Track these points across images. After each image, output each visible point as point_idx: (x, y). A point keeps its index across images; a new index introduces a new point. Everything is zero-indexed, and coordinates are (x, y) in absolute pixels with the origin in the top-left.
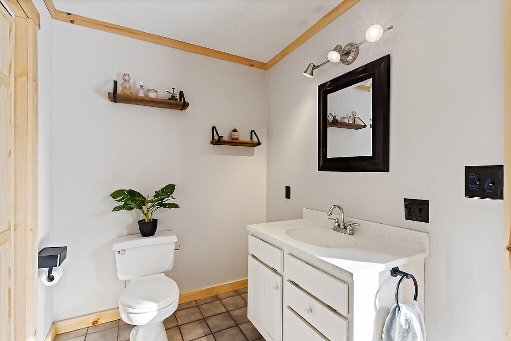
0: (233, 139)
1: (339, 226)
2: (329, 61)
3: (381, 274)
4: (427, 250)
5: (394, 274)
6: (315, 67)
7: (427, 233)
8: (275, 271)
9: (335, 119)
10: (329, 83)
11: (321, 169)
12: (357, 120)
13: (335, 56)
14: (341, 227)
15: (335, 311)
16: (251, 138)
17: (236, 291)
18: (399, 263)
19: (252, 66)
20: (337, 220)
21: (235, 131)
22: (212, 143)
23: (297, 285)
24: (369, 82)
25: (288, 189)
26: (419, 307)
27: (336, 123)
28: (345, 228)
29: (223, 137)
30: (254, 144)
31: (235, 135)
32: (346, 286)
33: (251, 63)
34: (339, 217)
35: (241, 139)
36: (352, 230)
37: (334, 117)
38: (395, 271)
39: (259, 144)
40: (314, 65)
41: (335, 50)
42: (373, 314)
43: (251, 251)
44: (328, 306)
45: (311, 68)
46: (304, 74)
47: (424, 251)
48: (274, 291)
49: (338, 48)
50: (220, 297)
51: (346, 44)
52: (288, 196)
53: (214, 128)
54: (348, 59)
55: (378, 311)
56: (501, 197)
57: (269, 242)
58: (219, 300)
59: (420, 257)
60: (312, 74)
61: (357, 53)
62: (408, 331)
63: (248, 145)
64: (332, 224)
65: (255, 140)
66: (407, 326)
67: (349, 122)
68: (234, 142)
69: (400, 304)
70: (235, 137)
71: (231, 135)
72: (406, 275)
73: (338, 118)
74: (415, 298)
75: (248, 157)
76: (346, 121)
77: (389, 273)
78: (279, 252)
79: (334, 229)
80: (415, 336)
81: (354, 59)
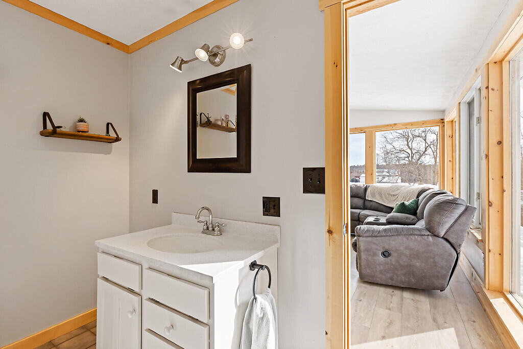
0: (79, 131)
1: (208, 228)
2: (197, 59)
3: (241, 271)
4: (279, 241)
5: (252, 268)
6: (183, 62)
7: (278, 226)
8: (131, 291)
9: (209, 120)
10: (198, 82)
11: (190, 170)
12: (230, 123)
13: (202, 55)
14: (209, 229)
15: (196, 320)
16: (108, 132)
17: (83, 327)
18: (256, 257)
19: (108, 44)
20: (205, 223)
21: (82, 121)
22: (42, 134)
23: (157, 302)
24: (234, 87)
25: (155, 193)
26: (272, 293)
27: (209, 124)
28: (213, 230)
29: (61, 127)
30: (112, 139)
31: (82, 127)
32: (206, 292)
33: (109, 42)
34: (207, 218)
35: (92, 132)
36: (220, 231)
37: (208, 118)
38: (253, 265)
39: (118, 139)
40: (182, 60)
41: (203, 48)
42: (234, 311)
43: (101, 273)
44: (190, 317)
45: (178, 62)
46: (171, 66)
47: (277, 242)
48: (130, 316)
49: (206, 47)
50: (56, 342)
51: (214, 46)
52: (155, 200)
53: (46, 115)
54: (216, 60)
55: (238, 308)
56: (323, 192)
57: (125, 258)
58: (55, 346)
59: (274, 248)
60: (180, 68)
61: (224, 57)
62: (262, 318)
63: (103, 140)
64: (202, 226)
65: (112, 134)
66: (262, 315)
67: (222, 124)
68: (79, 135)
69: (256, 296)
70: (81, 129)
71: (75, 126)
72: (261, 267)
73: (211, 119)
74: (269, 287)
75: (102, 155)
76: (219, 123)
77: (248, 268)
78: (137, 267)
79: (203, 232)
80: (268, 321)
81: (222, 62)
